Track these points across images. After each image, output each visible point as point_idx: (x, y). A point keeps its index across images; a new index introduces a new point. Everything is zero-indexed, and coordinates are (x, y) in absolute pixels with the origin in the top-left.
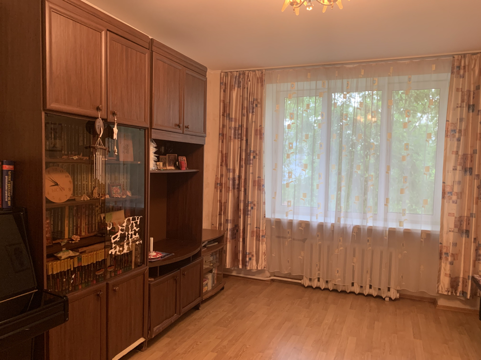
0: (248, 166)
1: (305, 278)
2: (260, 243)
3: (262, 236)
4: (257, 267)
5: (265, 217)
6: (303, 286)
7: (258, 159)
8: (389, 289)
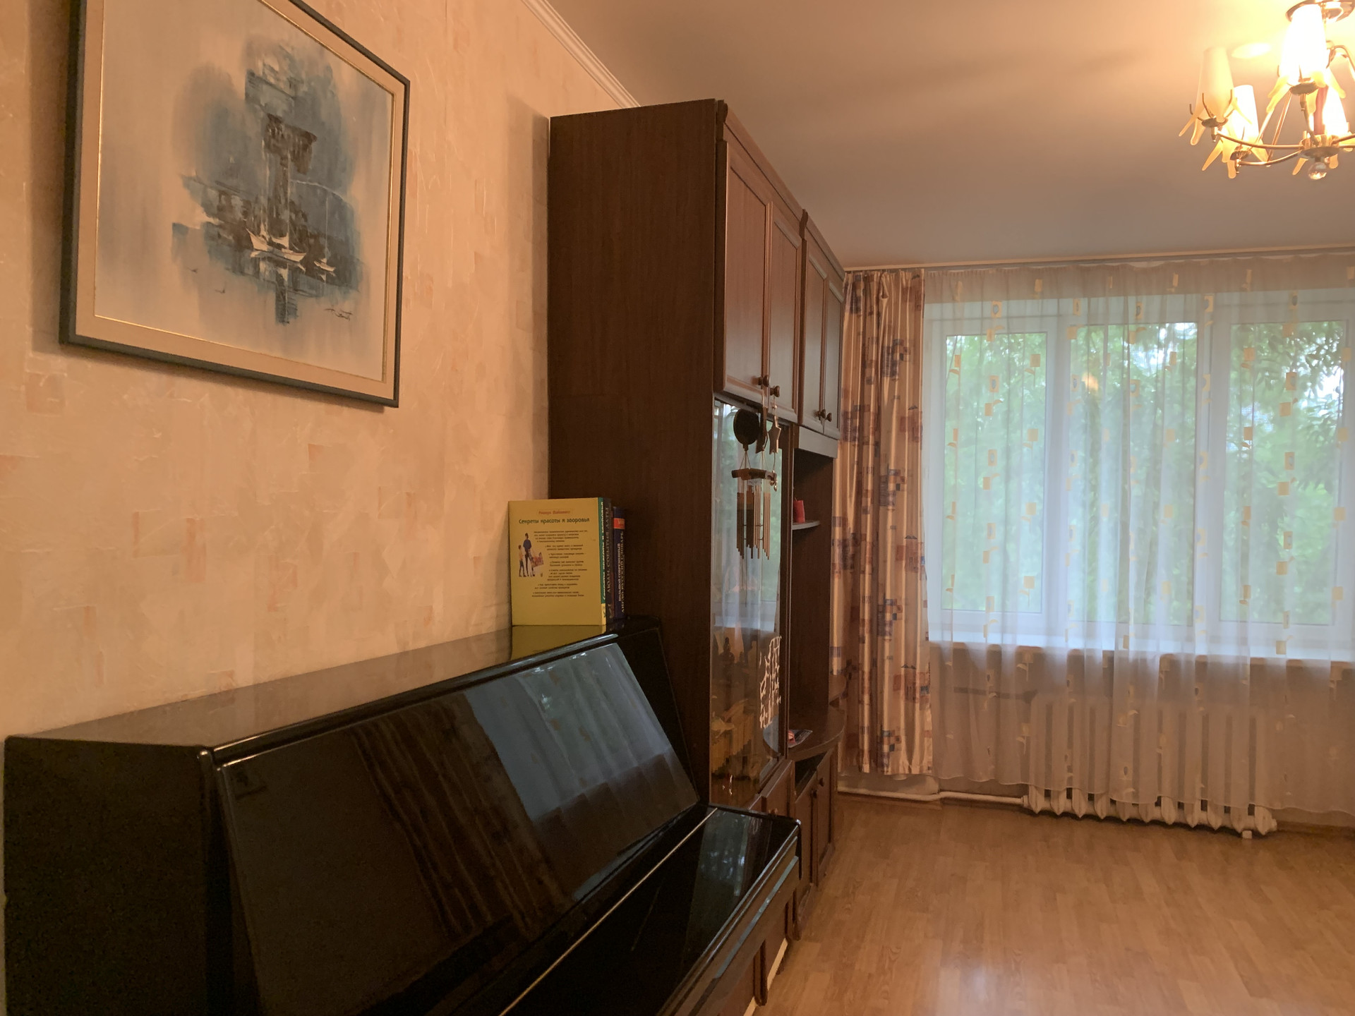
0: (882, 508)
1: (1032, 790)
2: (917, 705)
3: (922, 689)
4: (910, 769)
5: (927, 639)
6: (1029, 812)
7: (906, 493)
8: (1251, 811)
